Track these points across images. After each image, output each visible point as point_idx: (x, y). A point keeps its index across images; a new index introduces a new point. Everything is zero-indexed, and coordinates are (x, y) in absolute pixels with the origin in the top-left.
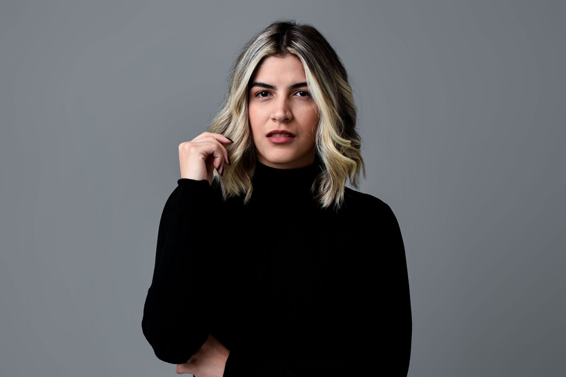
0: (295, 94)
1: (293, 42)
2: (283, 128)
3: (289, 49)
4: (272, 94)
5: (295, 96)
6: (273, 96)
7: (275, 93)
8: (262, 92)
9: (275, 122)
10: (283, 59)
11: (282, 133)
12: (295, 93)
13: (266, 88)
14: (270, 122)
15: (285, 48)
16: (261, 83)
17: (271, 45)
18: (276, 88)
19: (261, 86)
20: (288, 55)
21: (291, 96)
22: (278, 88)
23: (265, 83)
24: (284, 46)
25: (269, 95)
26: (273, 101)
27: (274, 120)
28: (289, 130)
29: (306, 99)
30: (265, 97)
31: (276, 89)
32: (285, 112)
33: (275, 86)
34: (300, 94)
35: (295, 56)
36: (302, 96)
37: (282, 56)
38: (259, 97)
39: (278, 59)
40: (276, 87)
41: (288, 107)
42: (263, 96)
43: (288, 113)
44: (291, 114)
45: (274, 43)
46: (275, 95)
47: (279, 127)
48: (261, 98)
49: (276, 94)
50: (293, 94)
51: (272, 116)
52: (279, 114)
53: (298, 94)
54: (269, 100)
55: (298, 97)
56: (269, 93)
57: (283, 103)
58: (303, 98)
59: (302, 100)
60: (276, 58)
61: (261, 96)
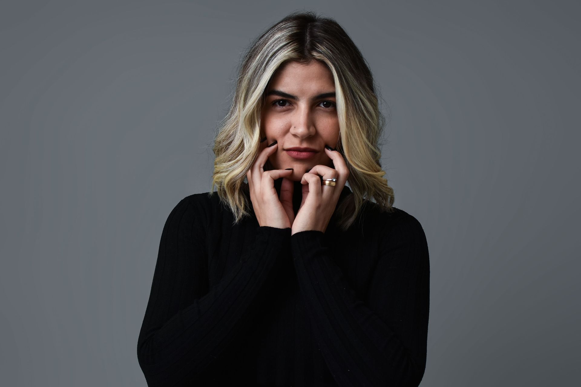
0: (318, 105)
1: (317, 44)
2: (305, 145)
3: (315, 54)
5: (318, 108)
6: (293, 106)
7: (296, 103)
8: (280, 101)
9: (295, 138)
10: (306, 66)
11: (305, 150)
12: (318, 103)
13: (286, 97)
15: (309, 52)
16: (280, 92)
17: (292, 48)
19: (279, 95)
20: (313, 61)
21: (314, 107)
22: (300, 99)
23: (284, 93)
24: (308, 50)
25: (287, 104)
26: (294, 112)
27: (295, 136)
29: (331, 111)
30: (284, 107)
31: (298, 99)
32: (308, 127)
34: (324, 105)
35: (322, 63)
37: (306, 62)
38: (276, 106)
39: (302, 65)
40: (298, 97)
41: (311, 122)
42: (280, 105)
43: (312, 129)
44: (315, 130)
45: (296, 45)
48: (279, 108)
49: (298, 106)
50: (316, 105)
51: (292, 131)
52: (301, 130)
53: (322, 105)
54: (289, 111)
55: (322, 108)
56: (288, 102)
57: (306, 117)
58: (327, 109)
59: (327, 112)
60: (299, 65)
61: (278, 105)
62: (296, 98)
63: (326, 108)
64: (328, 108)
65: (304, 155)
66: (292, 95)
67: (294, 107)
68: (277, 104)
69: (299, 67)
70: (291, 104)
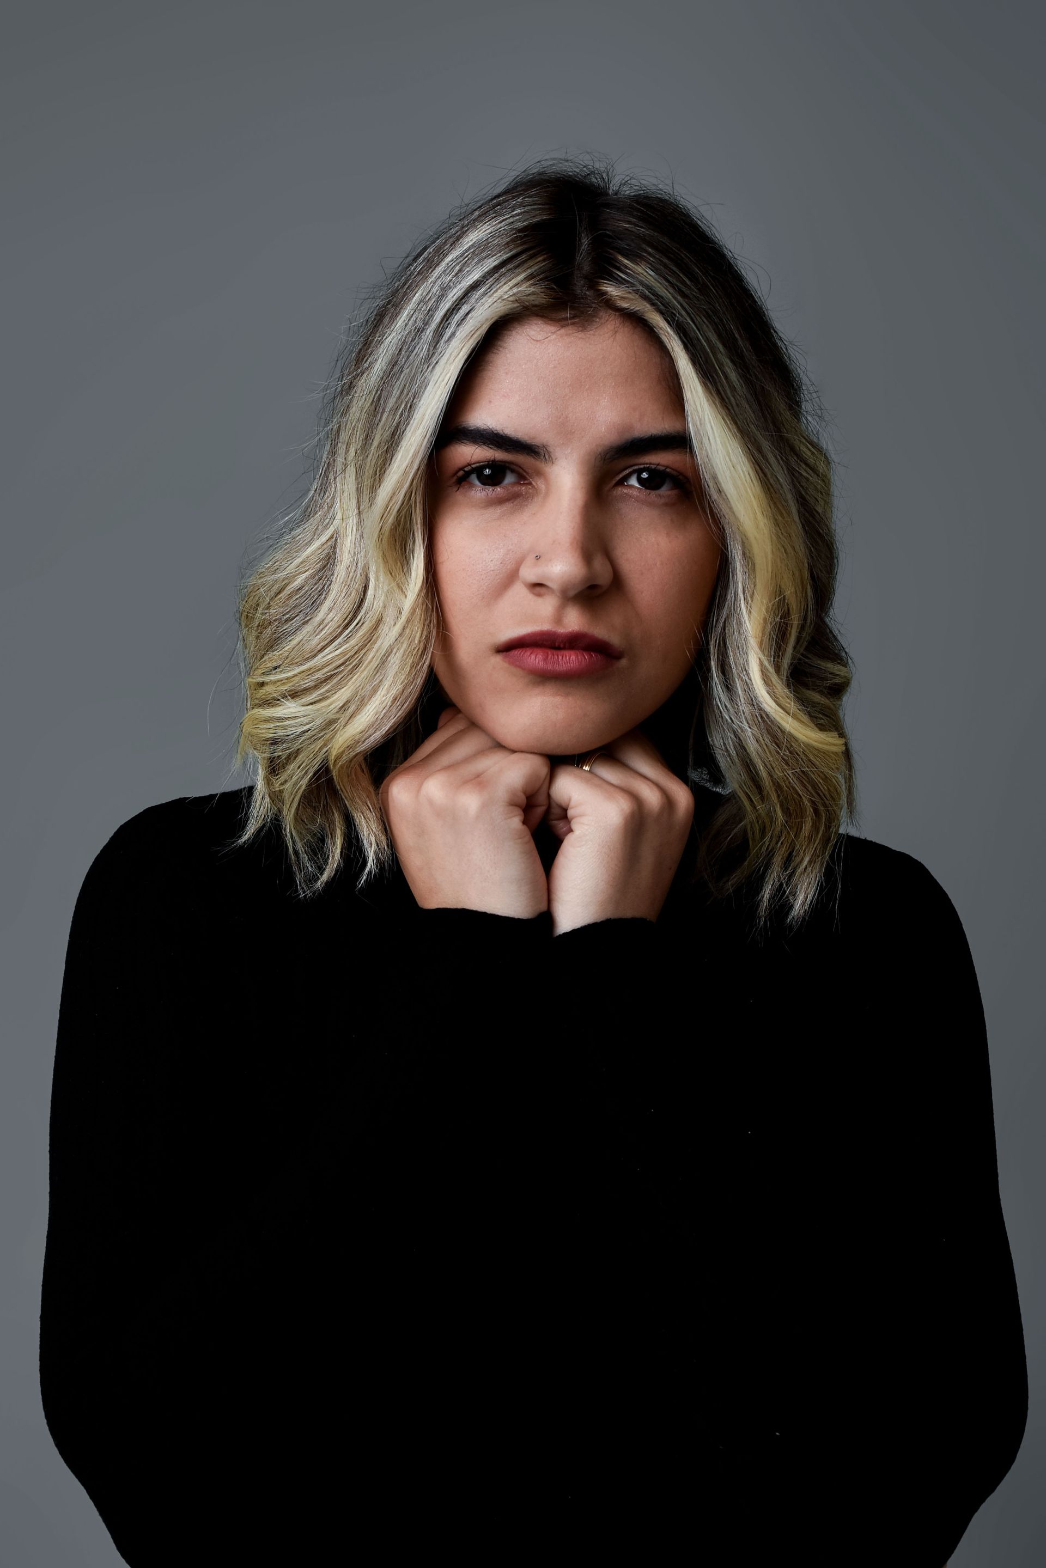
0: (621, 482)
1: (620, 258)
2: (574, 621)
3: (612, 290)
4: (525, 479)
5: (620, 491)
6: (530, 484)
7: (539, 473)
8: (484, 467)
9: (539, 595)
10: (581, 335)
11: (573, 642)
12: (621, 476)
13: (507, 450)
14: (519, 592)
15: (593, 284)
16: (484, 430)
17: (529, 271)
18: (549, 453)
19: (484, 443)
20: (604, 314)
21: (607, 488)
22: (558, 453)
23: (501, 432)
24: (586, 277)
25: (509, 479)
26: (533, 507)
27: (538, 589)
28: (600, 632)
29: (666, 505)
30: (499, 489)
31: (550, 456)
32: (587, 555)
33: (544, 447)
34: (640, 480)
35: (636, 320)
36: (647, 488)
37: (577, 320)
38: (471, 485)
39: (563, 331)
40: (551, 449)
41: (596, 539)
42: (484, 483)
43: (599, 564)
44: (610, 569)
45: (544, 260)
46: (540, 483)
47: (558, 620)
48: (479, 492)
49: (547, 481)
50: (614, 482)
51: (529, 573)
52: (562, 565)
53: (634, 481)
54: (515, 499)
55: (635, 493)
56: (513, 471)
57: (578, 519)
58: (653, 495)
59: (651, 505)
60: (553, 329)
61: (477, 483)
62: (542, 452)
63: (648, 491)
64: (658, 492)
65: (570, 660)
66: (529, 442)
67: (533, 487)
68: (474, 479)
69: (554, 336)
70: (523, 477)
